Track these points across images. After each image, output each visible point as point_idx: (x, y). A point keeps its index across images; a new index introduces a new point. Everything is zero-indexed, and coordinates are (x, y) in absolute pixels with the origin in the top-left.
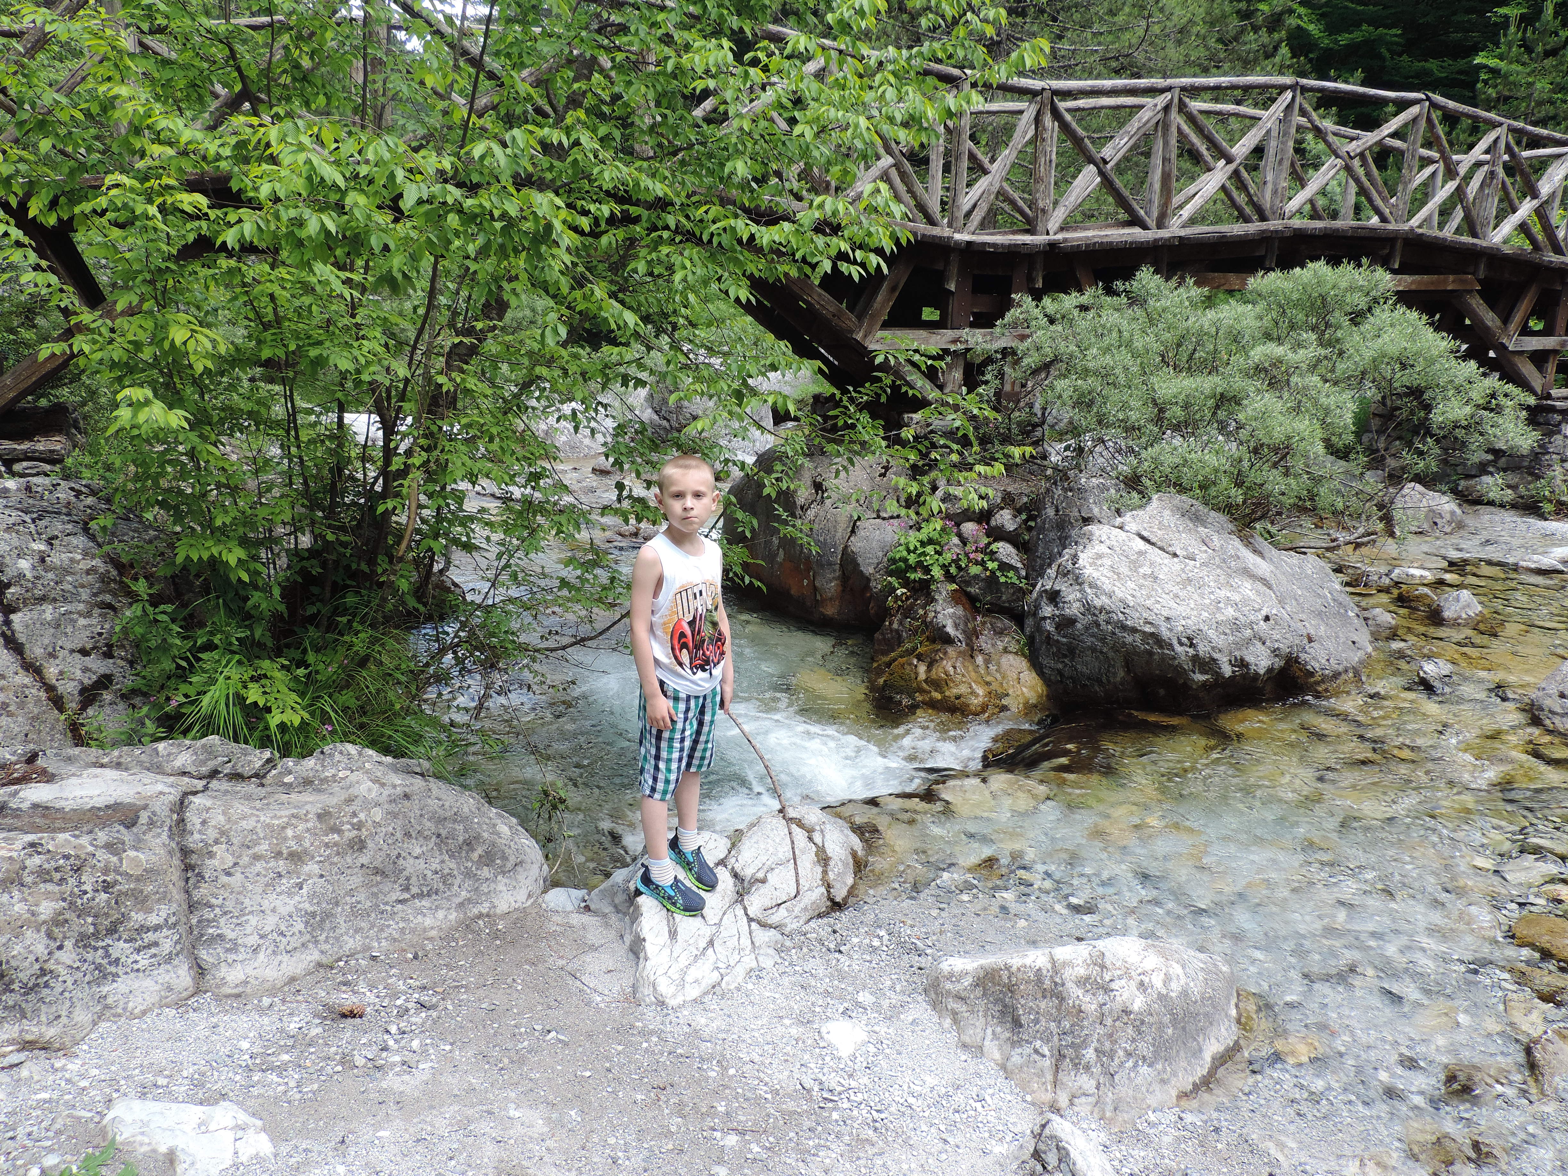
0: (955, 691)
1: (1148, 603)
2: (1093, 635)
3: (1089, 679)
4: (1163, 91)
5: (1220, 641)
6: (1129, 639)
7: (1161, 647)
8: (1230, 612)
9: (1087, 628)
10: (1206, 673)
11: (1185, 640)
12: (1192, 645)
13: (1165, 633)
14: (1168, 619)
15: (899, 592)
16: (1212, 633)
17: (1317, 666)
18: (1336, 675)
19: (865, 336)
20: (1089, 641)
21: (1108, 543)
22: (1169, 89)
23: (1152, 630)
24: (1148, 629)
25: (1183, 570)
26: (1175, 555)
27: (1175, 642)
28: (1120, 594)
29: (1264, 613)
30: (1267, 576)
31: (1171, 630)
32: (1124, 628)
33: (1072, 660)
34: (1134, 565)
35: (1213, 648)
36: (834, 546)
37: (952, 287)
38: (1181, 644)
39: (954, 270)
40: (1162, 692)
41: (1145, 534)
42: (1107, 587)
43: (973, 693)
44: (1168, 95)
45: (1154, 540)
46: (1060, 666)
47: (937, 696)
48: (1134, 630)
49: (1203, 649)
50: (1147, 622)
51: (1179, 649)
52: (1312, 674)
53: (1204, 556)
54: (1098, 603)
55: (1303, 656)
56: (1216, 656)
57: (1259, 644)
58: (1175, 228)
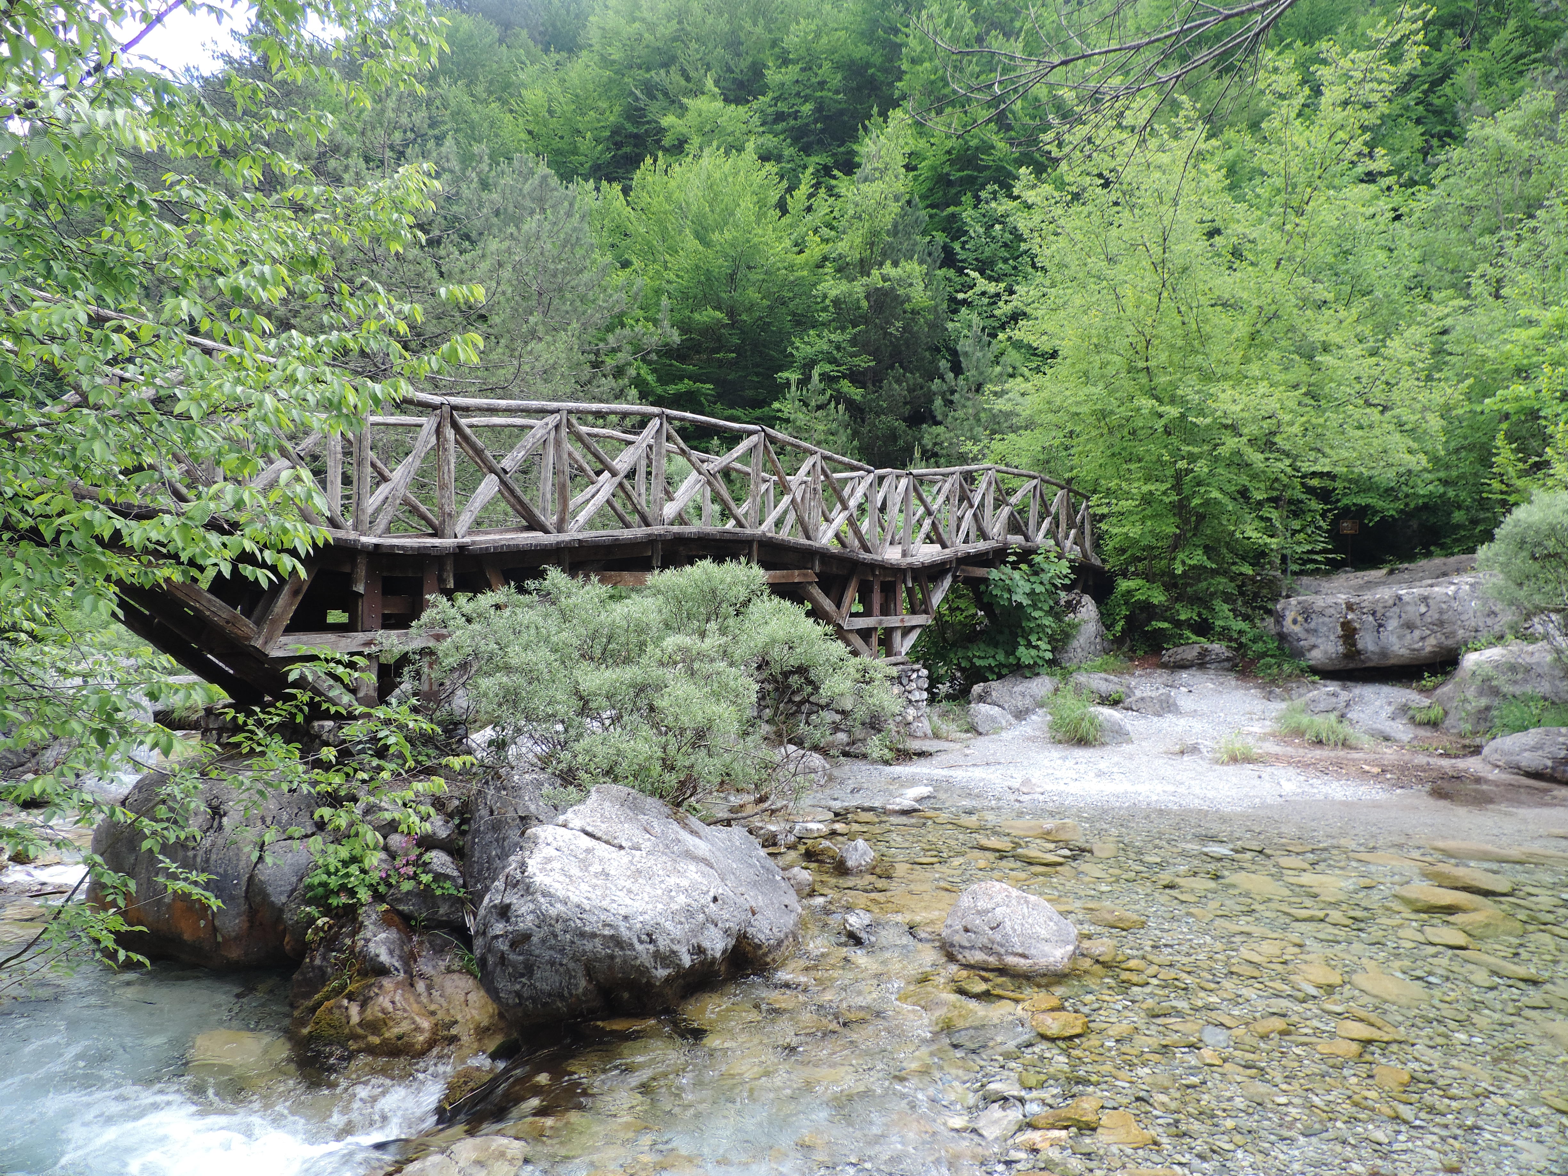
0: (396, 1031)
1: (605, 904)
2: (551, 948)
3: (550, 995)
4: (552, 412)
5: (677, 931)
6: (589, 946)
7: (622, 949)
8: (682, 899)
9: (543, 941)
10: (668, 967)
11: (644, 937)
12: (651, 941)
13: (625, 933)
14: (626, 918)
15: (320, 922)
16: (669, 925)
17: (762, 937)
18: (780, 943)
19: (266, 643)
20: (547, 955)
21: (555, 844)
22: (558, 411)
23: (612, 932)
24: (607, 932)
25: (631, 862)
26: (621, 847)
27: (635, 941)
28: (575, 899)
29: (712, 894)
30: (708, 855)
31: (630, 929)
32: (582, 935)
33: (530, 978)
34: (585, 865)
35: (672, 940)
36: (238, 877)
37: (360, 588)
38: (641, 942)
39: (361, 571)
40: (626, 995)
41: (589, 829)
42: (561, 893)
43: (418, 1029)
44: (558, 416)
45: (599, 834)
46: (518, 987)
47: (375, 1040)
48: (594, 935)
49: (663, 943)
50: (605, 925)
51: (639, 947)
52: (759, 947)
53: (648, 844)
54: (553, 912)
55: (750, 930)
56: (675, 948)
57: (712, 927)
58: (573, 533)
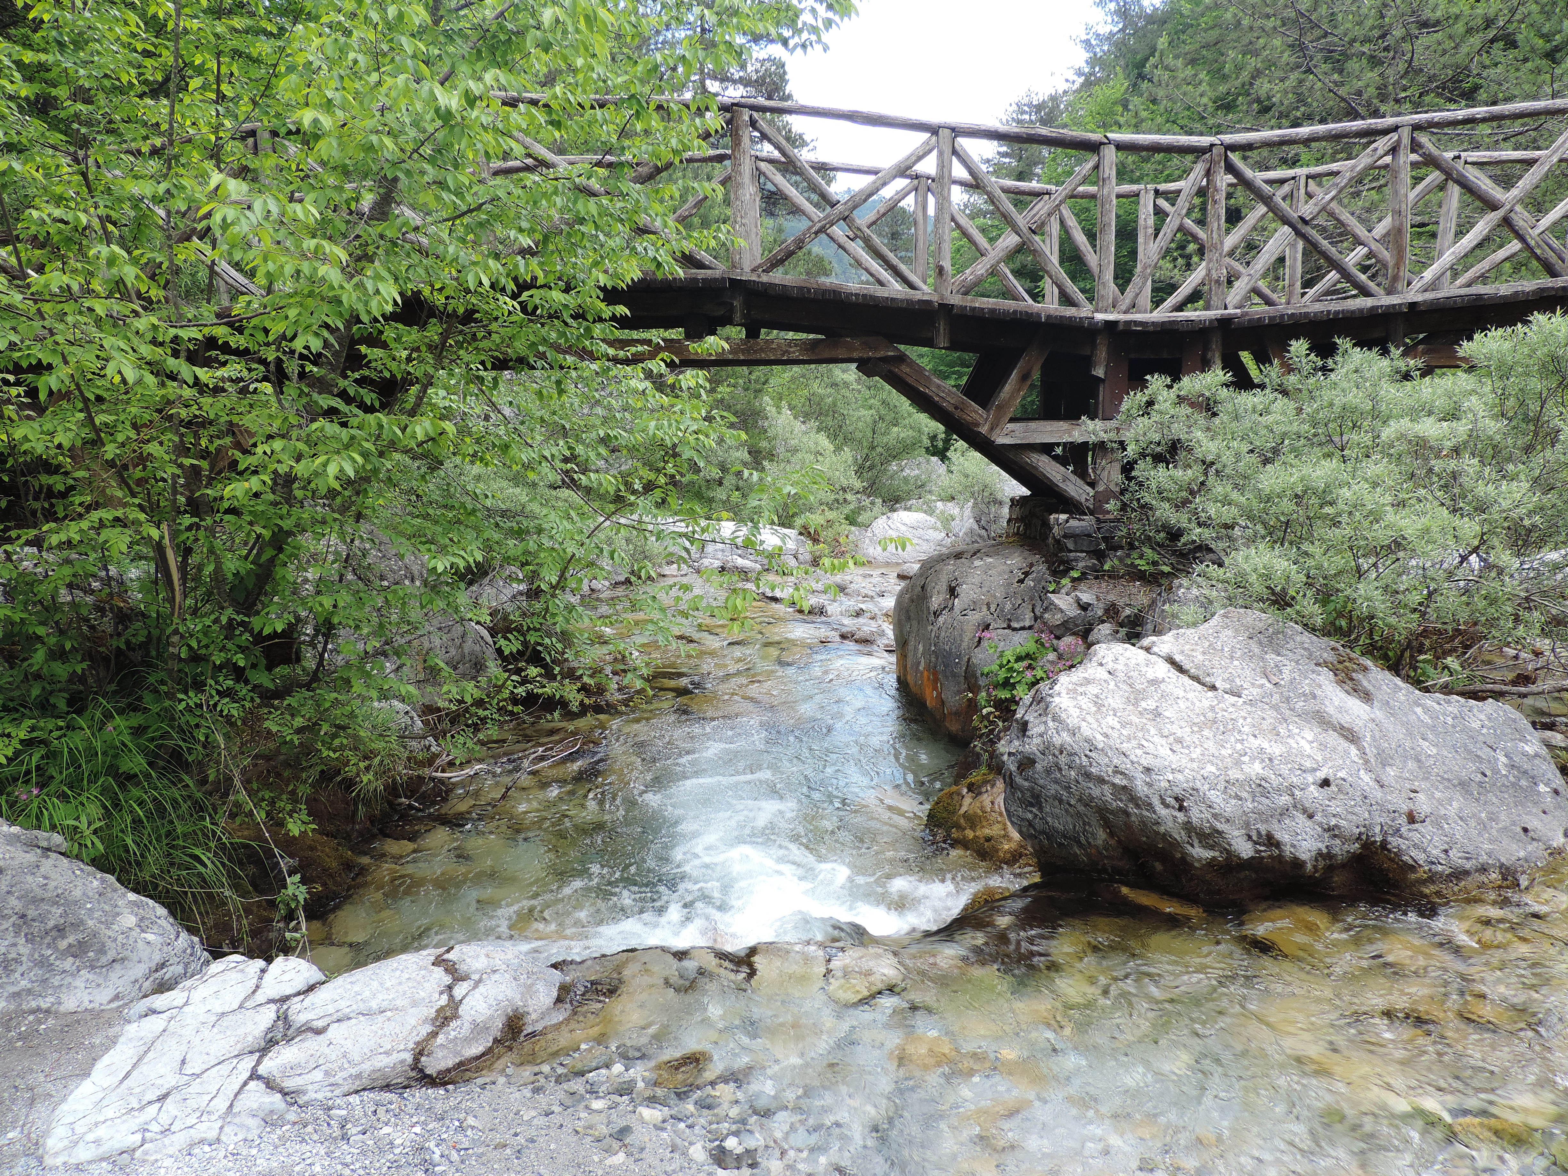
0: (987, 831)
1: (1125, 746)
2: (1056, 782)
3: (1065, 837)
4: (1386, 132)
5: (1229, 808)
6: (1096, 792)
7: (1138, 806)
8: (1256, 769)
9: (1048, 772)
10: (1212, 848)
11: (1171, 801)
12: (1181, 808)
13: (1140, 787)
14: (1148, 770)
15: (985, 711)
16: (1215, 796)
17: (1421, 857)
18: (1459, 874)
19: (992, 429)
20: (1053, 789)
21: (1110, 666)
22: (1395, 128)
23: (1124, 782)
24: (1118, 780)
25: (1212, 709)
26: (1213, 688)
27: (1156, 802)
29: (1321, 775)
31: (1150, 785)
32: (1088, 775)
33: (1041, 809)
34: (1135, 697)
35: (1215, 816)
36: (959, 657)
37: (1099, 372)
38: (1167, 806)
39: (1102, 354)
40: (1159, 866)
41: (1178, 658)
43: (1006, 836)
44: (1394, 136)
45: (1187, 665)
46: (1030, 816)
47: (970, 834)
48: (1101, 781)
49: (1198, 815)
50: (1117, 771)
51: (1162, 811)
52: (1413, 868)
53: (1255, 691)
54: (1057, 741)
55: (1394, 842)
56: (1219, 826)
57: (1301, 818)
